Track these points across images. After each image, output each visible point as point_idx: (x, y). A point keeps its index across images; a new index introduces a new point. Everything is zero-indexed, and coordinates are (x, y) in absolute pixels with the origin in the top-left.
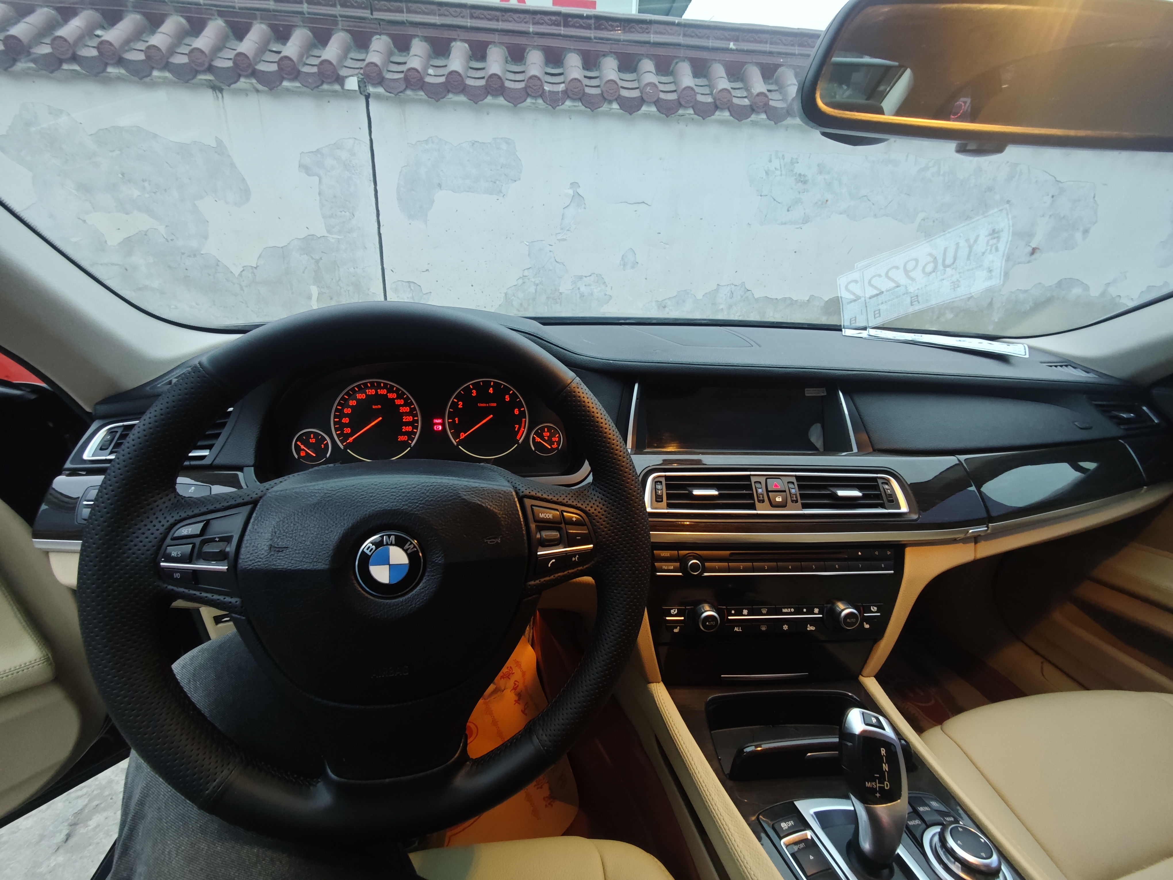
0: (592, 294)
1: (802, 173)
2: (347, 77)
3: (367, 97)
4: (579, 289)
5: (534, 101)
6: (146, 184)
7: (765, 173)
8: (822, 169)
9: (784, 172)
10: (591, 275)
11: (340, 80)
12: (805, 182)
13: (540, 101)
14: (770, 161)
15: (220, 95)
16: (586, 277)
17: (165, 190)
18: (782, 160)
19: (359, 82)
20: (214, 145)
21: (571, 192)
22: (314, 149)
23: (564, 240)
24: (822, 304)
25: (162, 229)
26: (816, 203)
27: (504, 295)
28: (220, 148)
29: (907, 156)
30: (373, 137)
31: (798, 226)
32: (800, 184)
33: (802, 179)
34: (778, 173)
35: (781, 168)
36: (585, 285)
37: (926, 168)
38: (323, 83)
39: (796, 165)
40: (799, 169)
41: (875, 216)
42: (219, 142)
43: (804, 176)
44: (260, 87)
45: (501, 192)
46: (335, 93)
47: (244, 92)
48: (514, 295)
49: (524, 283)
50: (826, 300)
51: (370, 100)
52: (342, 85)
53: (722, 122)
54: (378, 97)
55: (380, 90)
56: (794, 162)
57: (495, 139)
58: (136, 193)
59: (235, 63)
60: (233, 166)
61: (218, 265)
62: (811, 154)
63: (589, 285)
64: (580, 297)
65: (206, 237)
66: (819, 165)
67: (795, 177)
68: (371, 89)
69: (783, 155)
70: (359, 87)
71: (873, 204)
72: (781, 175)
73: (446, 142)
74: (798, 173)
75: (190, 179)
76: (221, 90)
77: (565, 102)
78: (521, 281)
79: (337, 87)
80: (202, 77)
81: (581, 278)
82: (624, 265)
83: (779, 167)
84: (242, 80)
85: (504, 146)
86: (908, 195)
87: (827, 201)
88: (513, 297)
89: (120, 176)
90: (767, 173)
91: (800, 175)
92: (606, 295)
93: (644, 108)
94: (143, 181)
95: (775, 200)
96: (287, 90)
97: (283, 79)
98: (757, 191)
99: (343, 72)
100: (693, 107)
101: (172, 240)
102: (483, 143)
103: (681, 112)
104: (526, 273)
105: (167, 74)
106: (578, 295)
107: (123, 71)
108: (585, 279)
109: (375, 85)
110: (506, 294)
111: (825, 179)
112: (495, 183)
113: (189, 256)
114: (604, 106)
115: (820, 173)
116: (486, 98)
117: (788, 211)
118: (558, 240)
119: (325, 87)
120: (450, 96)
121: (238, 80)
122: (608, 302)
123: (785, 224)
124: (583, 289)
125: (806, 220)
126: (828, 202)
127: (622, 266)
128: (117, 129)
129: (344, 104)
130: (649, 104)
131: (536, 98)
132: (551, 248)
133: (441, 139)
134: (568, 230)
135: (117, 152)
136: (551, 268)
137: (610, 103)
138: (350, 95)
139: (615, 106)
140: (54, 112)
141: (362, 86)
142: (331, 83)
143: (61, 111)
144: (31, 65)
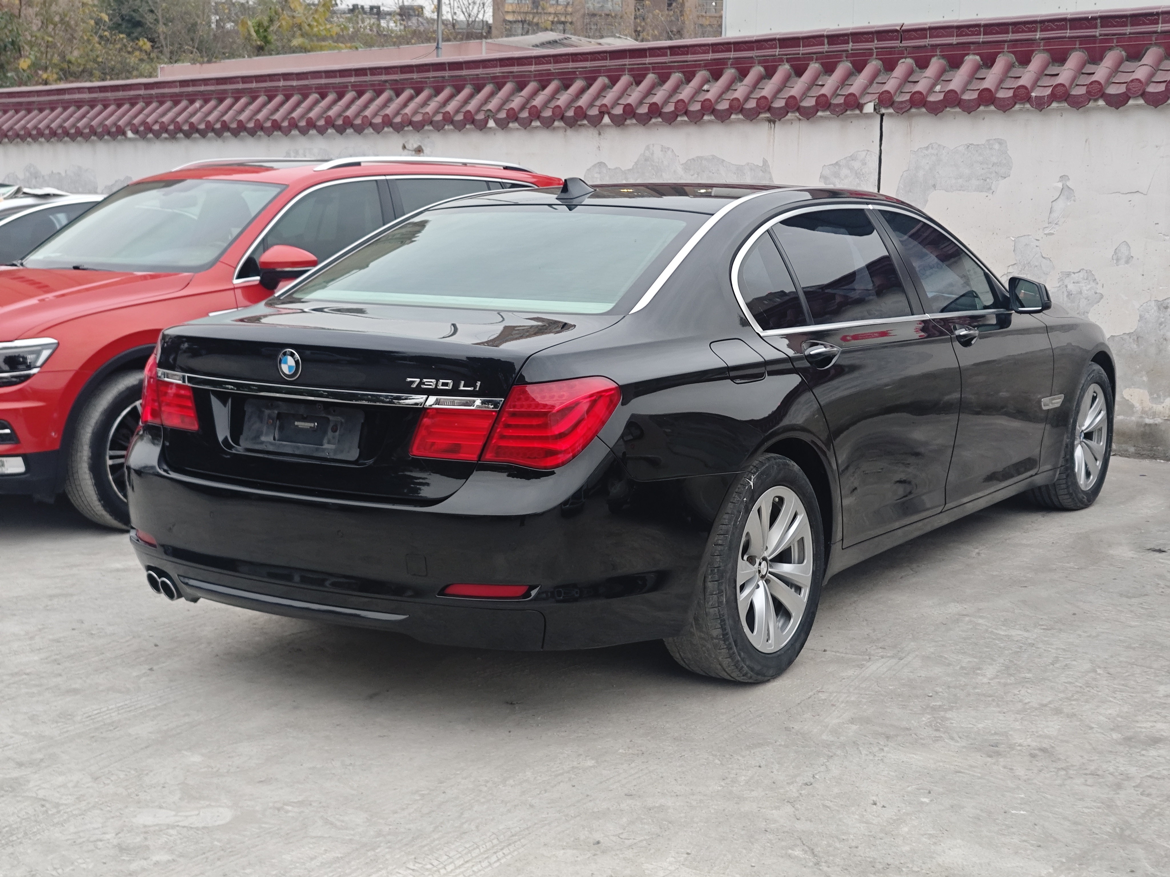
0: (1081, 293)
2: (865, 104)
3: (882, 116)
4: (1066, 286)
5: (1022, 106)
10: (1079, 272)
11: (860, 107)
13: (1028, 106)
15: (773, 125)
16: (1074, 273)
19: (874, 106)
20: (761, 164)
21: (1060, 185)
22: (834, 162)
23: (1052, 234)
28: (765, 167)
30: (882, 148)
36: (1074, 283)
38: (847, 110)
42: (765, 162)
44: (801, 117)
45: (990, 189)
46: (857, 116)
47: (791, 122)
51: (884, 117)
52: (861, 111)
54: (890, 115)
55: (891, 110)
57: (988, 141)
59: (786, 104)
63: (1078, 283)
64: (1068, 296)
68: (883, 111)
70: (875, 110)
73: (944, 147)
76: (774, 122)
77: (1051, 104)
79: (857, 112)
80: (762, 116)
81: (1068, 274)
82: (1118, 260)
84: (789, 114)
85: (997, 146)
92: (1096, 293)
93: (1131, 102)
96: (821, 117)
97: (818, 110)
99: (862, 101)
102: (978, 145)
104: (1010, 270)
105: (740, 116)
106: (1066, 294)
107: (713, 117)
108: (1073, 275)
109: (887, 107)
112: (986, 180)
114: (1090, 103)
116: (978, 108)
118: (1045, 234)
119: (848, 112)
120: (948, 109)
121: (787, 114)
122: (1098, 302)
124: (1071, 287)
127: (1115, 261)
128: (701, 158)
129: (863, 123)
130: (1136, 97)
131: (1024, 103)
132: (1037, 243)
133: (939, 145)
134: (1056, 224)
135: (696, 175)
136: (1037, 264)
137: (1096, 100)
138: (868, 116)
139: (1101, 103)
140: (665, 150)
141: (877, 108)
142: (852, 110)
143: (668, 148)
144: (660, 120)
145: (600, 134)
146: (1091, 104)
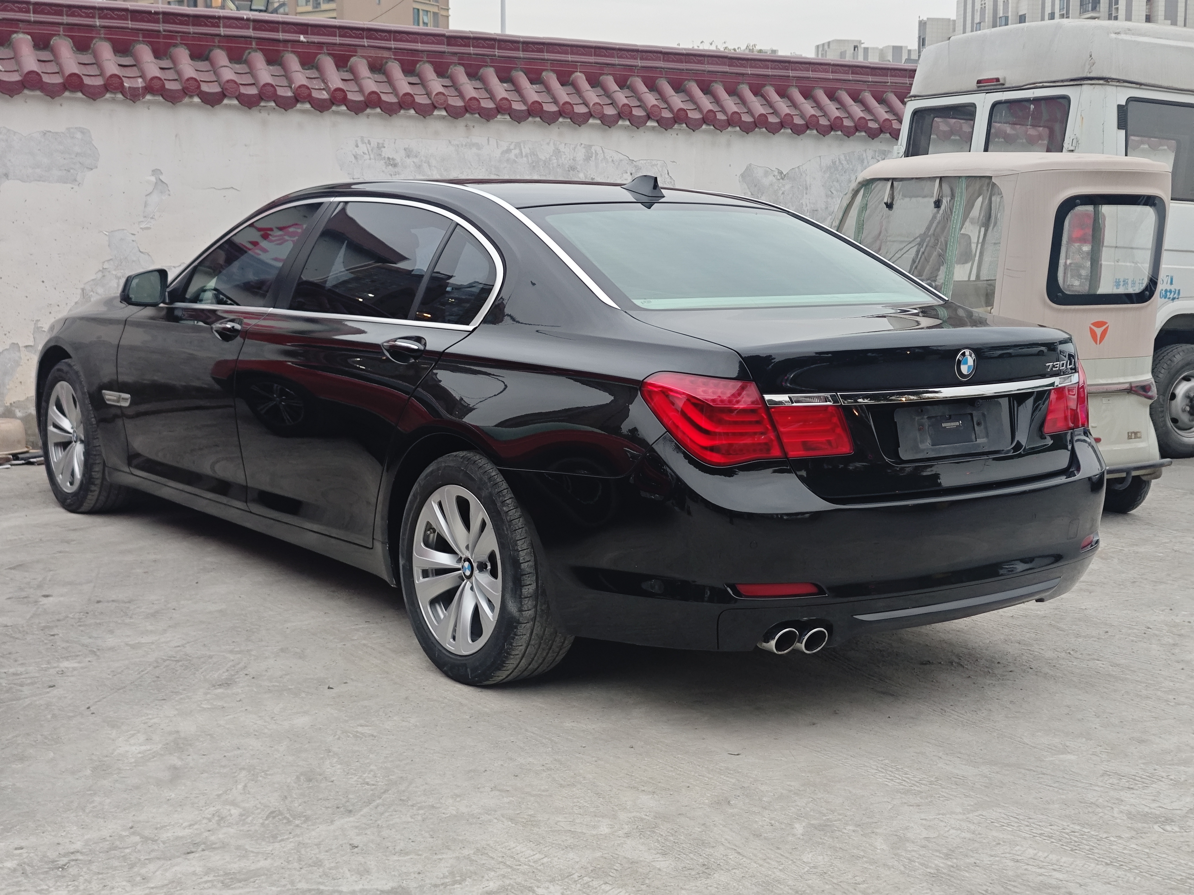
1: (391, 157)
5: (113, 96)
8: (409, 153)
9: (372, 156)
13: (120, 96)
18: (368, 145)
21: (153, 179)
27: (80, 291)
34: (367, 157)
37: (508, 151)
39: (383, 149)
43: (393, 159)
45: (75, 180)
48: (92, 291)
49: (104, 276)
56: (380, 147)
57: (68, 129)
66: (405, 149)
69: (369, 141)
72: (370, 159)
73: (15, 133)
74: (386, 156)
77: (145, 96)
78: (100, 275)
83: (367, 152)
85: (79, 135)
88: (92, 293)
90: (356, 157)
91: (389, 158)
93: (226, 101)
102: (57, 133)
104: (106, 266)
110: (83, 290)
111: (414, 162)
112: (69, 171)
115: (408, 156)
116: (63, 93)
118: (141, 228)
120: (26, 92)
130: (230, 98)
131: (115, 93)
132: (133, 238)
133: (9, 130)
134: (152, 218)
136: (134, 259)
137: (191, 97)
139: (196, 100)
146: (186, 100)
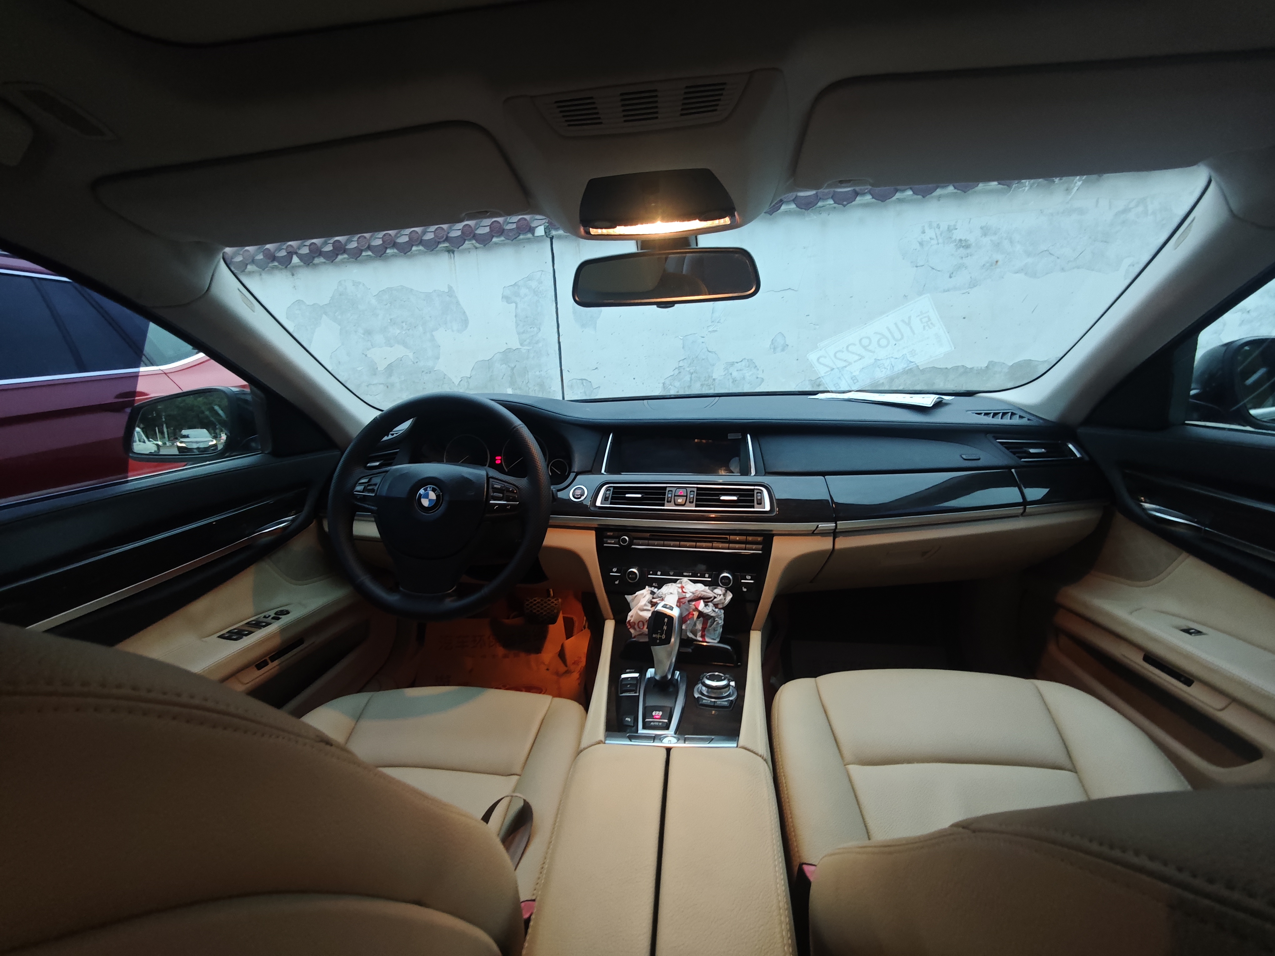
0: (744, 378)
2: (536, 227)
3: (552, 239)
4: (731, 374)
6: (404, 324)
7: (918, 245)
10: (742, 361)
11: (532, 230)
12: (967, 247)
14: (924, 232)
15: (452, 255)
16: (737, 363)
17: (415, 327)
19: (545, 229)
20: (447, 290)
22: (512, 284)
23: (716, 331)
24: (1006, 370)
25: (411, 355)
26: (984, 265)
28: (451, 292)
29: (1097, 202)
30: (555, 268)
31: (964, 291)
32: (961, 249)
33: (964, 244)
35: (937, 237)
36: (737, 371)
38: (520, 234)
40: (958, 235)
41: (1063, 270)
42: (450, 288)
44: (477, 245)
46: (528, 240)
47: (468, 250)
50: (1010, 364)
51: (553, 240)
52: (533, 234)
53: (866, 205)
54: (560, 237)
55: (560, 232)
58: (398, 331)
59: (462, 232)
60: (458, 303)
61: (444, 378)
62: (970, 219)
63: (740, 370)
64: (733, 382)
65: (438, 358)
67: (955, 244)
68: (554, 233)
70: (545, 233)
71: (1058, 258)
75: (430, 317)
76: (453, 252)
79: (529, 235)
80: (442, 245)
81: (732, 364)
82: (775, 349)
84: (467, 242)
86: (1106, 242)
87: (997, 262)
89: (389, 321)
92: (758, 378)
94: (402, 322)
95: (933, 269)
96: (496, 244)
97: (493, 237)
98: (912, 262)
99: (533, 225)
100: (832, 198)
101: (417, 362)
103: (820, 204)
105: (421, 248)
106: (731, 380)
107: (395, 251)
108: (736, 364)
109: (556, 229)
113: (427, 373)
117: (950, 277)
119: (521, 237)
121: (464, 243)
122: (760, 385)
123: (948, 290)
124: (735, 374)
125: (973, 284)
126: (999, 263)
127: (772, 350)
128: (390, 289)
129: (535, 247)
135: (389, 305)
138: (539, 239)
140: (356, 284)
141: (547, 231)
142: (525, 233)
143: (360, 283)
144: (346, 256)
145: (293, 275)
